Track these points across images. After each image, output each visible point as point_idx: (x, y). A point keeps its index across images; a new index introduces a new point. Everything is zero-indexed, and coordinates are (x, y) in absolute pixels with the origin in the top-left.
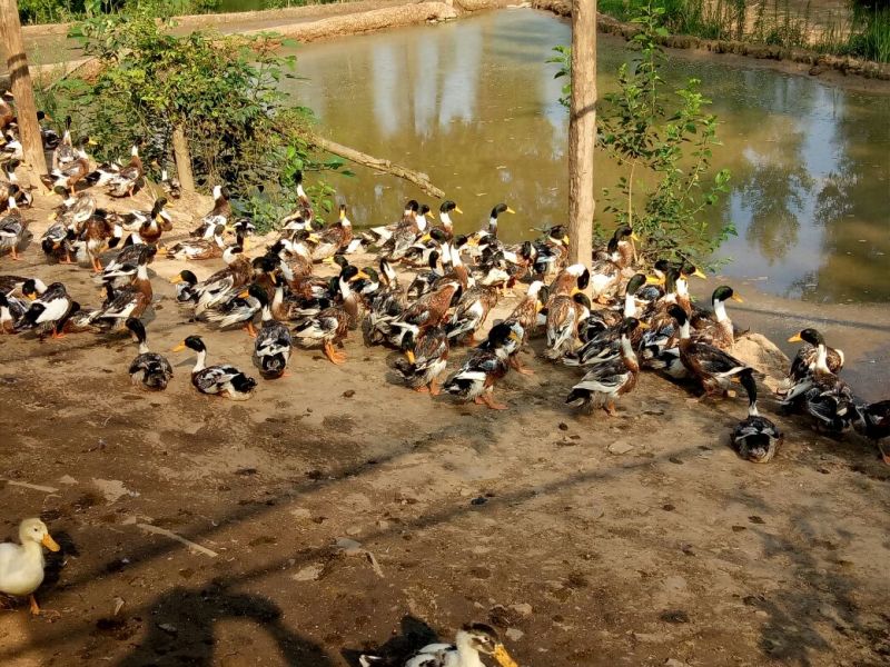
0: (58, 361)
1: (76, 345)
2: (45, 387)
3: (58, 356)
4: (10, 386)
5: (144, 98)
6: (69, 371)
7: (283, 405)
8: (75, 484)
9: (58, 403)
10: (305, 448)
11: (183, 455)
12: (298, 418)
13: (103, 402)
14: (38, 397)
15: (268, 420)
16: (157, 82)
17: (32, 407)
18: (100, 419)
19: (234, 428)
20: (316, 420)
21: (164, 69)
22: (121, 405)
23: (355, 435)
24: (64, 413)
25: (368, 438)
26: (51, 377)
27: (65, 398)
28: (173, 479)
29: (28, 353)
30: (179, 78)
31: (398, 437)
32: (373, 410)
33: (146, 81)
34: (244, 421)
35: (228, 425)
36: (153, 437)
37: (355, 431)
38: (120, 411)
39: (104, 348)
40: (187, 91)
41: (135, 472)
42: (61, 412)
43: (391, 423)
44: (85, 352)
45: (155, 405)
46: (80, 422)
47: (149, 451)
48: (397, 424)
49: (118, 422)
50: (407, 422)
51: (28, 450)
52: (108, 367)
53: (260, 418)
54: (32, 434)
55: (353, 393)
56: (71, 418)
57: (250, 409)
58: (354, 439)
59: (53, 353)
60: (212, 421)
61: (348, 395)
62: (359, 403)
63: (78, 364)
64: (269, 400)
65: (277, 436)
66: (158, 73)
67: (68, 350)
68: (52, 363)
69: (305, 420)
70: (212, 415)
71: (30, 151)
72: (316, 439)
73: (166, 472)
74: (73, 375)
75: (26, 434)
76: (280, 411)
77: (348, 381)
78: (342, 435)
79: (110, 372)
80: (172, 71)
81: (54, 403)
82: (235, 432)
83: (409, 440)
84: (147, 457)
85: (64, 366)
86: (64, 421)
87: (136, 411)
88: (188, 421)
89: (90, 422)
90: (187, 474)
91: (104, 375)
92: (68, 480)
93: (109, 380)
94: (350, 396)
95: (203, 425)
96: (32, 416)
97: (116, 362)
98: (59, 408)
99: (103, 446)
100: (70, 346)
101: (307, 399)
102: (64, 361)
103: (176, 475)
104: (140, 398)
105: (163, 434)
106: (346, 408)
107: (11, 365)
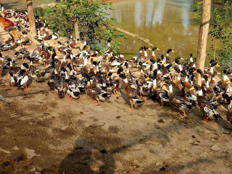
0: (26, 98)
1: (33, 92)
2: (20, 107)
3: (27, 96)
4: (9, 106)
5: (66, 13)
6: (29, 102)
7: (96, 120)
8: (18, 150)
9: (22, 114)
10: (101, 139)
11: (59, 139)
12: (100, 126)
13: (36, 115)
14: (16, 111)
15: (90, 126)
16: (71, 9)
17: (13, 115)
18: (34, 122)
19: (78, 129)
20: (106, 128)
21: (73, 5)
22: (42, 116)
23: (119, 135)
24: (23, 118)
25: (124, 137)
26: (22, 103)
27: (25, 112)
28: (53, 149)
29: (17, 94)
30: (77, 8)
31: (134, 136)
32: (126, 124)
33: (68, 8)
34: (82, 126)
35: (76, 128)
36: (50, 131)
37: (119, 133)
38: (41, 119)
39: (42, 94)
40: (79, 12)
41: (40, 146)
42: (22, 118)
43: (132, 130)
44: (35, 95)
45: (53, 117)
46: (27, 122)
47: (47, 137)
48: (134, 131)
49: (40, 123)
50: (138, 130)
51: (6, 134)
52: (41, 101)
53: (87, 125)
54: (10, 127)
55: (120, 117)
56: (25, 120)
57: (84, 121)
58: (119, 136)
59: (25, 95)
60: (71, 125)
61: (118, 117)
62: (122, 121)
63: (32, 99)
64: (91, 118)
65: (92, 133)
66: (71, 6)
67: (30, 94)
68: (24, 98)
69: (102, 127)
70: (71, 123)
71: (32, 28)
72: (105, 136)
73: (51, 147)
74: (30, 103)
75: (8, 127)
76: (94, 123)
77: (118, 112)
78: (115, 134)
79: (42, 103)
80: (75, 5)
81: (21, 114)
82: (78, 130)
83: (138, 138)
84: (46, 139)
85: (28, 100)
86: (22, 121)
87: (47, 119)
88: (63, 125)
89: (30, 123)
90: (59, 148)
91: (40, 104)
92: (16, 148)
93: (41, 106)
94: (119, 118)
95: (68, 126)
96: (12, 119)
97: (44, 99)
98: (22, 116)
99: (32, 134)
100: (31, 92)
101: (104, 118)
102: (28, 98)
103: (54, 148)
104: (49, 114)
105: (54, 129)
106: (117, 123)
107: (11, 98)
